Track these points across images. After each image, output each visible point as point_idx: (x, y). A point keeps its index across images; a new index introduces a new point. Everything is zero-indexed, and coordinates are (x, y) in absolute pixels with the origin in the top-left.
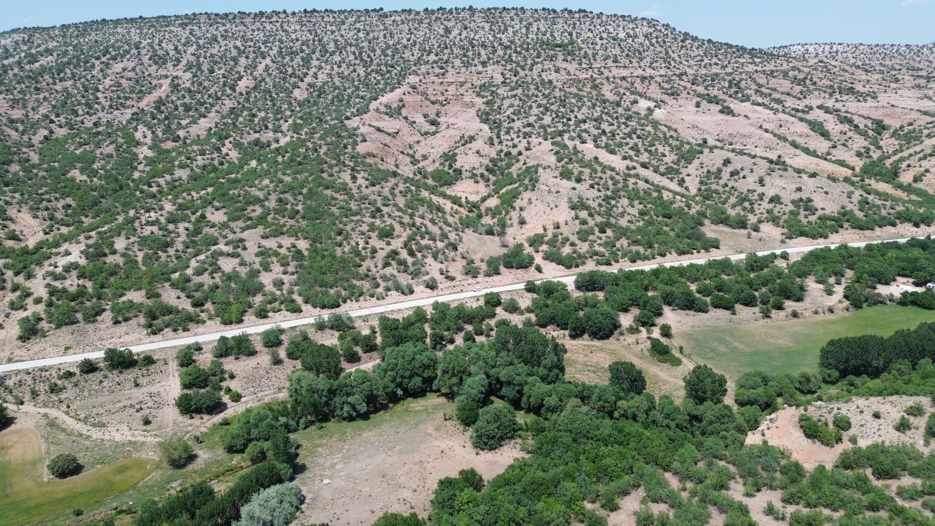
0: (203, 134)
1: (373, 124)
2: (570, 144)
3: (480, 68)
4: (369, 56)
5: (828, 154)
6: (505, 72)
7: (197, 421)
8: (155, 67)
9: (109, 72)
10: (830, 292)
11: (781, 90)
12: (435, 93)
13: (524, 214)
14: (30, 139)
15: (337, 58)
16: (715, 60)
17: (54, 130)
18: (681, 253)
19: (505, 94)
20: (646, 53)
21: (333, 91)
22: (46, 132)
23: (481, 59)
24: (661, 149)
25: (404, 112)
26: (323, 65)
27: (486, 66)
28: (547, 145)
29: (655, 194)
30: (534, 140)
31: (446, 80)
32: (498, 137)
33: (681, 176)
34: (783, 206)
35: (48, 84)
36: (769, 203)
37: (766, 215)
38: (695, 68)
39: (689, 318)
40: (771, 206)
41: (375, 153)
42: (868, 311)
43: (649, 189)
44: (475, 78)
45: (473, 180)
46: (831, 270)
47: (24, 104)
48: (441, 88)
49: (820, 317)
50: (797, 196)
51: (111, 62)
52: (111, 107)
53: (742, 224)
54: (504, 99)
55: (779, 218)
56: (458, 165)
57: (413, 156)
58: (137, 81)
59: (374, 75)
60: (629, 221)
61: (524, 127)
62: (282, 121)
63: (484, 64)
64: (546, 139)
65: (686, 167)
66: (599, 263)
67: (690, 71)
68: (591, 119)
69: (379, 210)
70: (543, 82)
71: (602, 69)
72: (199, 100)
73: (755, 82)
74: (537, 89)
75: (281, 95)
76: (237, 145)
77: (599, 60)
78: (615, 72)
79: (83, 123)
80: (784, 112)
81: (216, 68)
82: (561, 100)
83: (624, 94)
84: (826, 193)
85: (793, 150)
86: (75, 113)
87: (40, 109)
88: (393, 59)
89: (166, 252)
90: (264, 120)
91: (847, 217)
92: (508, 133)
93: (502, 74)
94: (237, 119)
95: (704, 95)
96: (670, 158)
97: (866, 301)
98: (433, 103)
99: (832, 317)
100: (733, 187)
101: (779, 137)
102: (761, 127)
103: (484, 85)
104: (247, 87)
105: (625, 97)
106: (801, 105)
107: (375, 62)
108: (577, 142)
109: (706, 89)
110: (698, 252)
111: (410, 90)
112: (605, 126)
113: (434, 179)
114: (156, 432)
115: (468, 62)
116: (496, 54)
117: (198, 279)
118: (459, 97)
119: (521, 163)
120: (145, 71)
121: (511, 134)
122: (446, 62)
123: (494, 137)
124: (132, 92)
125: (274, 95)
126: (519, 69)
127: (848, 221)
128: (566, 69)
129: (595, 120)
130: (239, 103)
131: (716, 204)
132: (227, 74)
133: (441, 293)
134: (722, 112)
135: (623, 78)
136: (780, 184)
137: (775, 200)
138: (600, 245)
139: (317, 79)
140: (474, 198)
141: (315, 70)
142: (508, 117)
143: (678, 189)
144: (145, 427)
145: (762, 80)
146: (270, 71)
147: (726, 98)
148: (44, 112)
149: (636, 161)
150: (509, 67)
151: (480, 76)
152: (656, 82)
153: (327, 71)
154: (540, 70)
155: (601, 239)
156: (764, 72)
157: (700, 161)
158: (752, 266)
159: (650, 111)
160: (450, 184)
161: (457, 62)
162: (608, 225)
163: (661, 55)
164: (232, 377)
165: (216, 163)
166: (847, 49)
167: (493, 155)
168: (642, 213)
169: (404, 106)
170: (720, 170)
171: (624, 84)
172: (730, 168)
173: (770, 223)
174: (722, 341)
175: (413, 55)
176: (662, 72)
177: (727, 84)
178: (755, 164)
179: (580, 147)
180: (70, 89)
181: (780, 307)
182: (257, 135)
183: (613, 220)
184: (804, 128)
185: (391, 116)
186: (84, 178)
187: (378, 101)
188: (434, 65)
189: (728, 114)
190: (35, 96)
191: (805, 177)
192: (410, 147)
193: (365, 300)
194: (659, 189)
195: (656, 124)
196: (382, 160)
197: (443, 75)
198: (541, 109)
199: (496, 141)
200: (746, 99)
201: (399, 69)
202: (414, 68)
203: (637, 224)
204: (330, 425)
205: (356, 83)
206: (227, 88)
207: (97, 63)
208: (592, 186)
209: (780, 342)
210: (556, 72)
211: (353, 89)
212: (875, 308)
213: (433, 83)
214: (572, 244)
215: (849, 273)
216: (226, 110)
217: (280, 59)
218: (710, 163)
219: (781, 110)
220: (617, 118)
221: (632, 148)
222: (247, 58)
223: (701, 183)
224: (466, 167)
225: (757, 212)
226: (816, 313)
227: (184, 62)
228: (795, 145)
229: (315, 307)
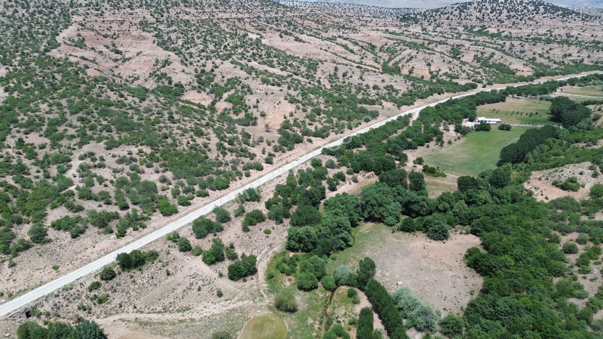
1: (74, 54)
2: (242, 62)
6: (152, 14)
7: (251, 282)
12: (102, 29)
25: (87, 44)
27: (133, 9)
30: (216, 61)
33: (316, 79)
34: (381, 91)
37: (377, 96)
40: (376, 91)
42: (470, 136)
49: (458, 142)
54: (168, 33)
55: (385, 97)
57: (121, 78)
60: (325, 107)
61: (200, 52)
65: (316, 73)
68: (238, 46)
73: (296, 22)
83: (236, 30)
84: (396, 82)
92: (191, 56)
96: (303, 69)
98: (105, 37)
99: (461, 141)
101: (335, 54)
103: (142, 23)
105: (238, 32)
106: (329, 36)
108: (245, 61)
111: (81, 27)
114: (237, 298)
123: (183, 60)
129: (242, 47)
131: (346, 93)
134: (297, 40)
136: (372, 79)
137: (375, 87)
140: (205, 103)
144: (223, 298)
149: (289, 71)
156: (297, 16)
157: (320, 69)
162: (318, 110)
166: (301, 4)
167: (193, 72)
168: (326, 102)
172: (340, 72)
179: (250, 64)
183: (317, 107)
184: (341, 49)
185: (81, 48)
187: (61, 36)
188: (89, 8)
189: (301, 41)
192: (112, 71)
197: (102, 15)
199: (187, 63)
202: (72, 10)
203: (330, 108)
213: (96, 21)
214: (310, 124)
218: (327, 70)
221: (278, 64)
223: (330, 82)
226: (455, 140)
228: (345, 58)
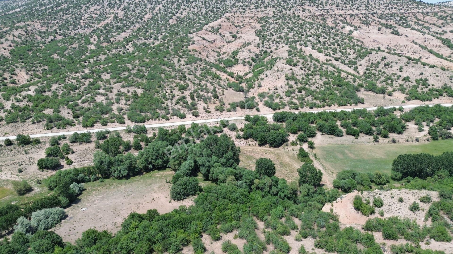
0: (122, 40)
1: (202, 36)
2: (298, 47)
3: (263, 9)
4: (209, 3)
5: (450, 57)
6: (275, 11)
7: (44, 173)
8: (109, 9)
9: (88, 11)
10: (421, 130)
11: (430, 22)
12: (238, 21)
13: (262, 82)
14: (45, 40)
15: (193, 5)
16: (395, 6)
17: (56, 36)
18: (340, 105)
19: (272, 22)
20: (356, 2)
21: (188, 21)
22: (52, 37)
23: (265, 5)
24: (349, 51)
25: (220, 31)
26: (186, 8)
27: (266, 8)
28: (287, 48)
29: (336, 74)
30: (280, 45)
31: (245, 15)
32: (263, 43)
33: (356, 65)
34: (410, 83)
35: (60, 16)
36: (402, 81)
37: (399, 87)
38: (383, 10)
39: (329, 139)
40: (403, 82)
41: (197, 50)
42: (441, 142)
43: (334, 71)
44: (259, 14)
45: (243, 65)
46: (425, 118)
47: (47, 25)
48: (242, 19)
49: (410, 143)
50: (419, 78)
51: (90, 6)
52: (85, 27)
53: (382, 91)
54: (271, 24)
55: (406, 89)
56: (237, 57)
57: (219, 53)
58: (100, 15)
59: (209, 13)
60: (316, 87)
61: (277, 38)
62: (159, 35)
63: (266, 7)
64: (287, 45)
65: (360, 61)
66: (292, 108)
67: (379, 12)
68: (314, 35)
69: (185, 77)
70: (294, 17)
71: (329, 10)
72: (124, 24)
73: (416, 18)
74: (290, 19)
75: (163, 22)
76: (135, 45)
77: (328, 6)
78: (336, 12)
79: (70, 33)
80: (428, 34)
81: (136, 9)
82: (301, 25)
83: (339, 23)
84: (437, 76)
85: (429, 54)
86: (68, 29)
87: (54, 27)
88: (220, 5)
89: (75, 92)
90: (151, 34)
91: (446, 90)
92: (268, 41)
93: (274, 12)
94: (139, 33)
95: (384, 24)
96: (352, 56)
97: (441, 136)
98: (236, 27)
99: (417, 144)
100: (384, 72)
101: (422, 47)
102: (413, 41)
103: (263, 17)
104: (148, 18)
105: (338, 25)
106: (440, 30)
107: (211, 6)
108: (303, 47)
109: (386, 21)
110: (350, 105)
111: (226, 20)
112: (322, 39)
113: (224, 64)
114: (22, 177)
115: (258, 6)
116: (273, 2)
117: (83, 105)
118: (249, 24)
119: (270, 57)
120: (104, 10)
121: (270, 42)
122: (247, 6)
123: (261, 43)
124: (96, 20)
125: (160, 22)
126: (283, 10)
127: (446, 92)
128: (309, 10)
129: (317, 36)
130: (143, 26)
131: (372, 81)
132: (140, 12)
133: (200, 119)
134: (392, 33)
135: (341, 15)
136: (411, 71)
137: (406, 79)
138: (296, 99)
139: (182, 15)
140: (241, 74)
141: (182, 10)
142: (271, 33)
143: (353, 72)
144: (19, 174)
145: (420, 17)
146: (161, 11)
147: (397, 26)
148: (55, 28)
149: (333, 57)
150: (278, 8)
151: (262, 13)
152: (359, 17)
153: (188, 11)
154: (294, 10)
155: (297, 96)
156: (423, 13)
157: (369, 58)
158: (378, 113)
159: (351, 32)
160: (231, 66)
161: (252, 6)
162: (304, 88)
163: (364, 3)
164: (73, 152)
165: (121, 53)
167: (258, 52)
168: (325, 83)
169: (221, 28)
170: (379, 63)
171: (340, 18)
172: (385, 62)
173: (400, 92)
174: (343, 153)
175: (231, 3)
176: (363, 12)
177: (399, 19)
178: (399, 60)
179: (304, 49)
180: (69, 19)
181: (386, 137)
182: (146, 41)
183: (307, 87)
184: (438, 43)
185: (213, 33)
186: (59, 58)
187: (208, 25)
188: (240, 8)
189: (396, 34)
190: (53, 21)
191: (427, 67)
192: (219, 48)
193: (159, 120)
194: (339, 71)
195: (350, 39)
196: (200, 54)
197: (244, 12)
198: (289, 30)
199: (261, 45)
200: (409, 26)
201: (222, 9)
202: (230, 9)
203: (321, 89)
204: (107, 180)
205: (200, 17)
206: (139, 19)
207: (84, 6)
208: (301, 68)
209: (377, 155)
210: (303, 11)
211: (198, 19)
212: (446, 140)
213: (238, 16)
214: (281, 98)
215: (437, 120)
216: (136, 29)
217: (166, 5)
218: (374, 59)
219: (427, 33)
220: (329, 35)
221: (333, 50)
222: (151, 4)
223: (367, 69)
224: (242, 58)
225: (394, 85)
226: (407, 141)
227: (122, 6)
228: (431, 52)
229: (132, 122)
